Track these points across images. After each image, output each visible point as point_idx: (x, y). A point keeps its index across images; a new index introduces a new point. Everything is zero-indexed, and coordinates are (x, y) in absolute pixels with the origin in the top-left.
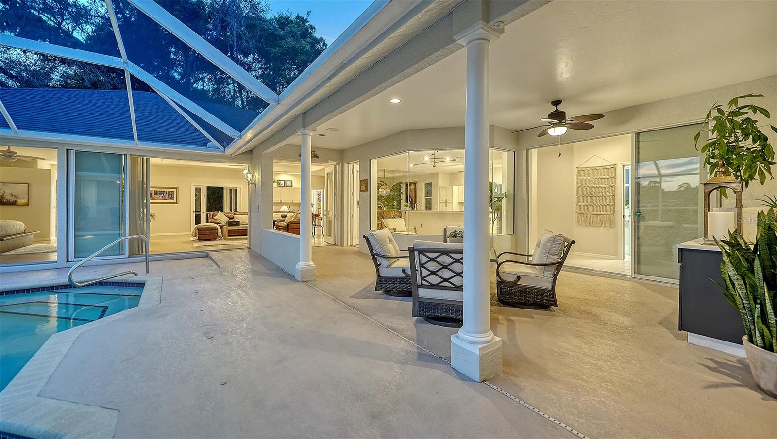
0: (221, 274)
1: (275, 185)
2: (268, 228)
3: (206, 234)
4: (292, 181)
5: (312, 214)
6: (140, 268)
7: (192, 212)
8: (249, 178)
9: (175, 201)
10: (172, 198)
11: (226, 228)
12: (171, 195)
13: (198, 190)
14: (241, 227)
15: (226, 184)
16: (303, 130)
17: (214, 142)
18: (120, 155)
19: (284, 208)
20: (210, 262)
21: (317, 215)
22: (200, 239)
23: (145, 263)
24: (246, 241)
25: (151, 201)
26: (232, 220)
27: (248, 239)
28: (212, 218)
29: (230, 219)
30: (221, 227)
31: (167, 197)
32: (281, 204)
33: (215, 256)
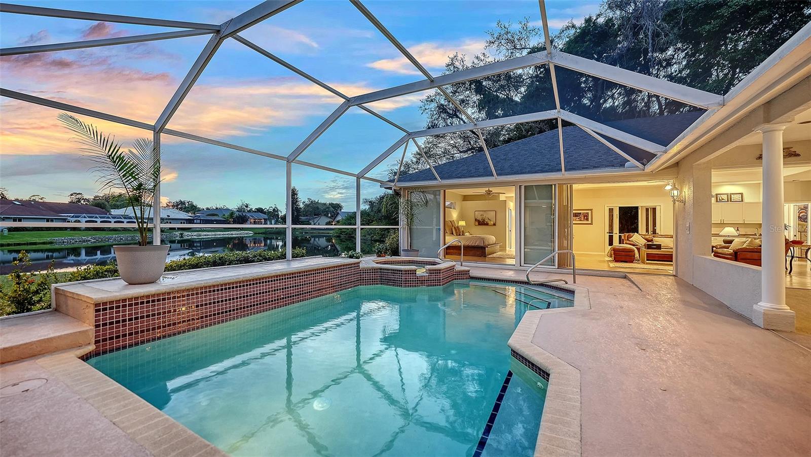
0: (644, 296)
1: (713, 200)
2: (705, 254)
3: (622, 256)
4: (742, 194)
5: (786, 239)
6: (570, 278)
7: (606, 233)
8: (676, 194)
9: (590, 222)
10: (587, 219)
11: (645, 251)
12: (586, 217)
13: (611, 210)
14: (663, 251)
15: (641, 203)
16: (767, 126)
17: (633, 161)
18: (551, 185)
19: (729, 231)
20: (630, 283)
21: (795, 243)
22: (616, 260)
23: (573, 275)
24: (671, 268)
25: (574, 222)
26: (651, 243)
27: (674, 265)
28: (628, 240)
29: (648, 241)
30: (639, 249)
31: (582, 218)
32: (723, 225)
33: (634, 277)
